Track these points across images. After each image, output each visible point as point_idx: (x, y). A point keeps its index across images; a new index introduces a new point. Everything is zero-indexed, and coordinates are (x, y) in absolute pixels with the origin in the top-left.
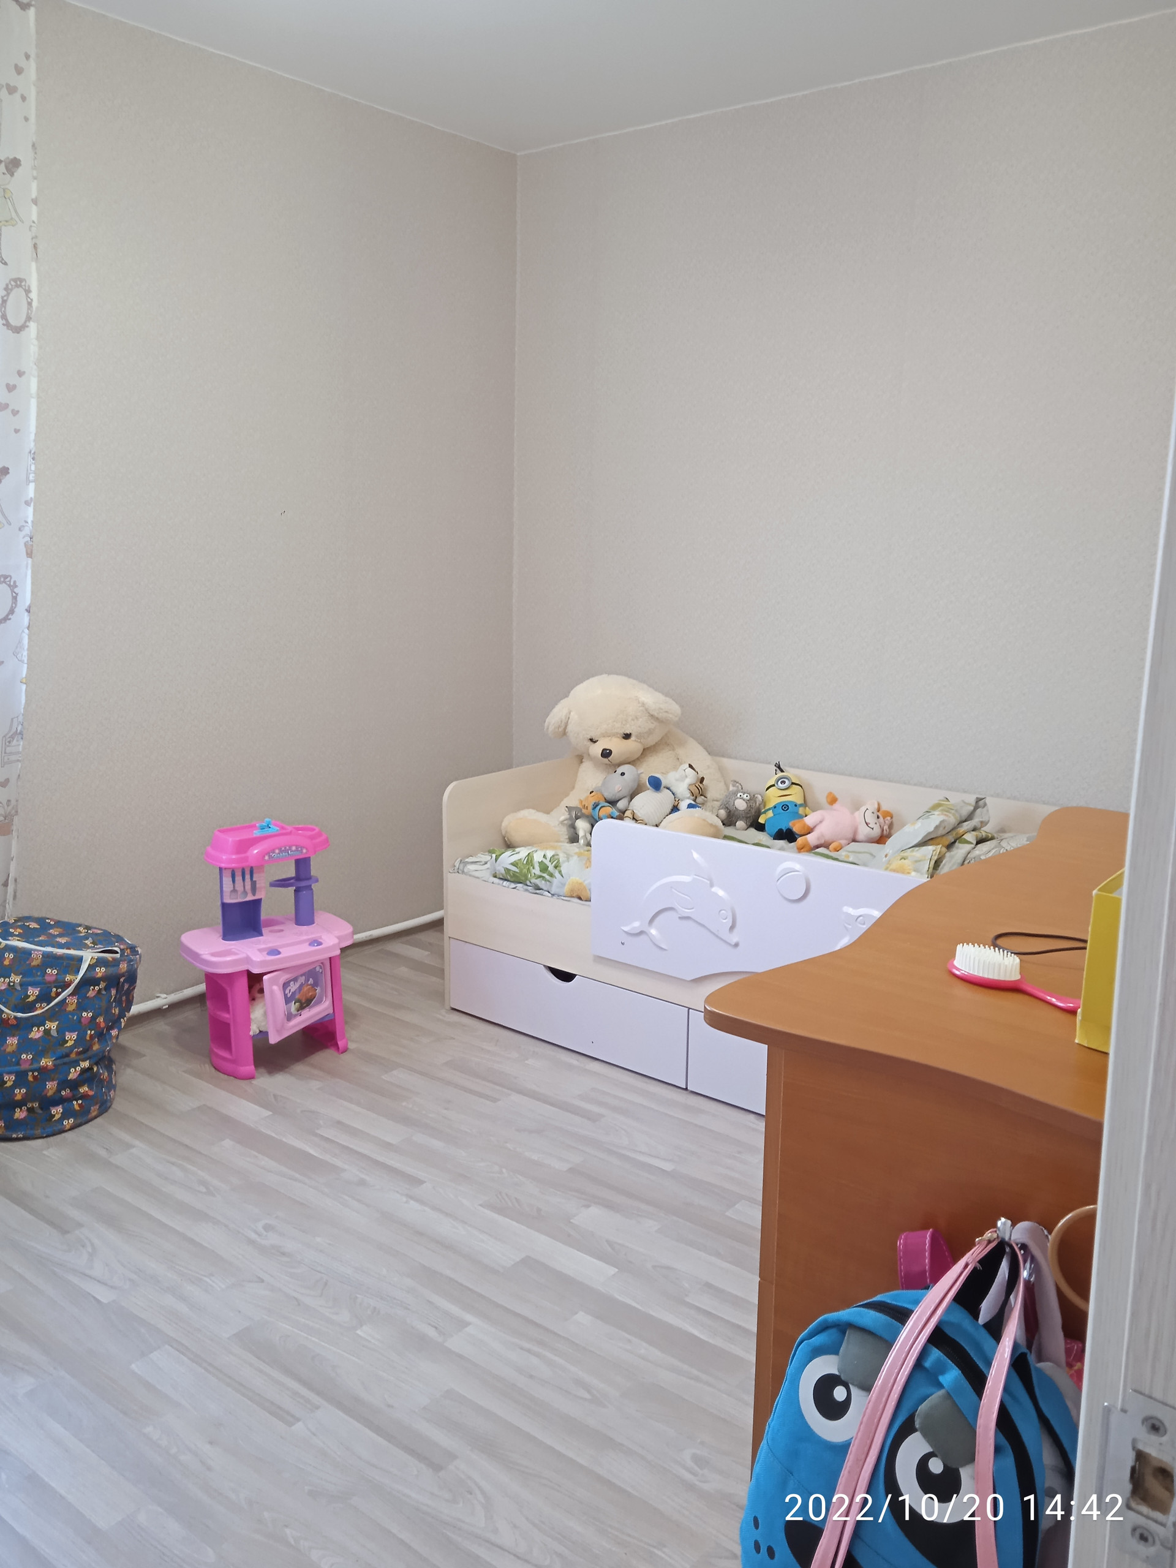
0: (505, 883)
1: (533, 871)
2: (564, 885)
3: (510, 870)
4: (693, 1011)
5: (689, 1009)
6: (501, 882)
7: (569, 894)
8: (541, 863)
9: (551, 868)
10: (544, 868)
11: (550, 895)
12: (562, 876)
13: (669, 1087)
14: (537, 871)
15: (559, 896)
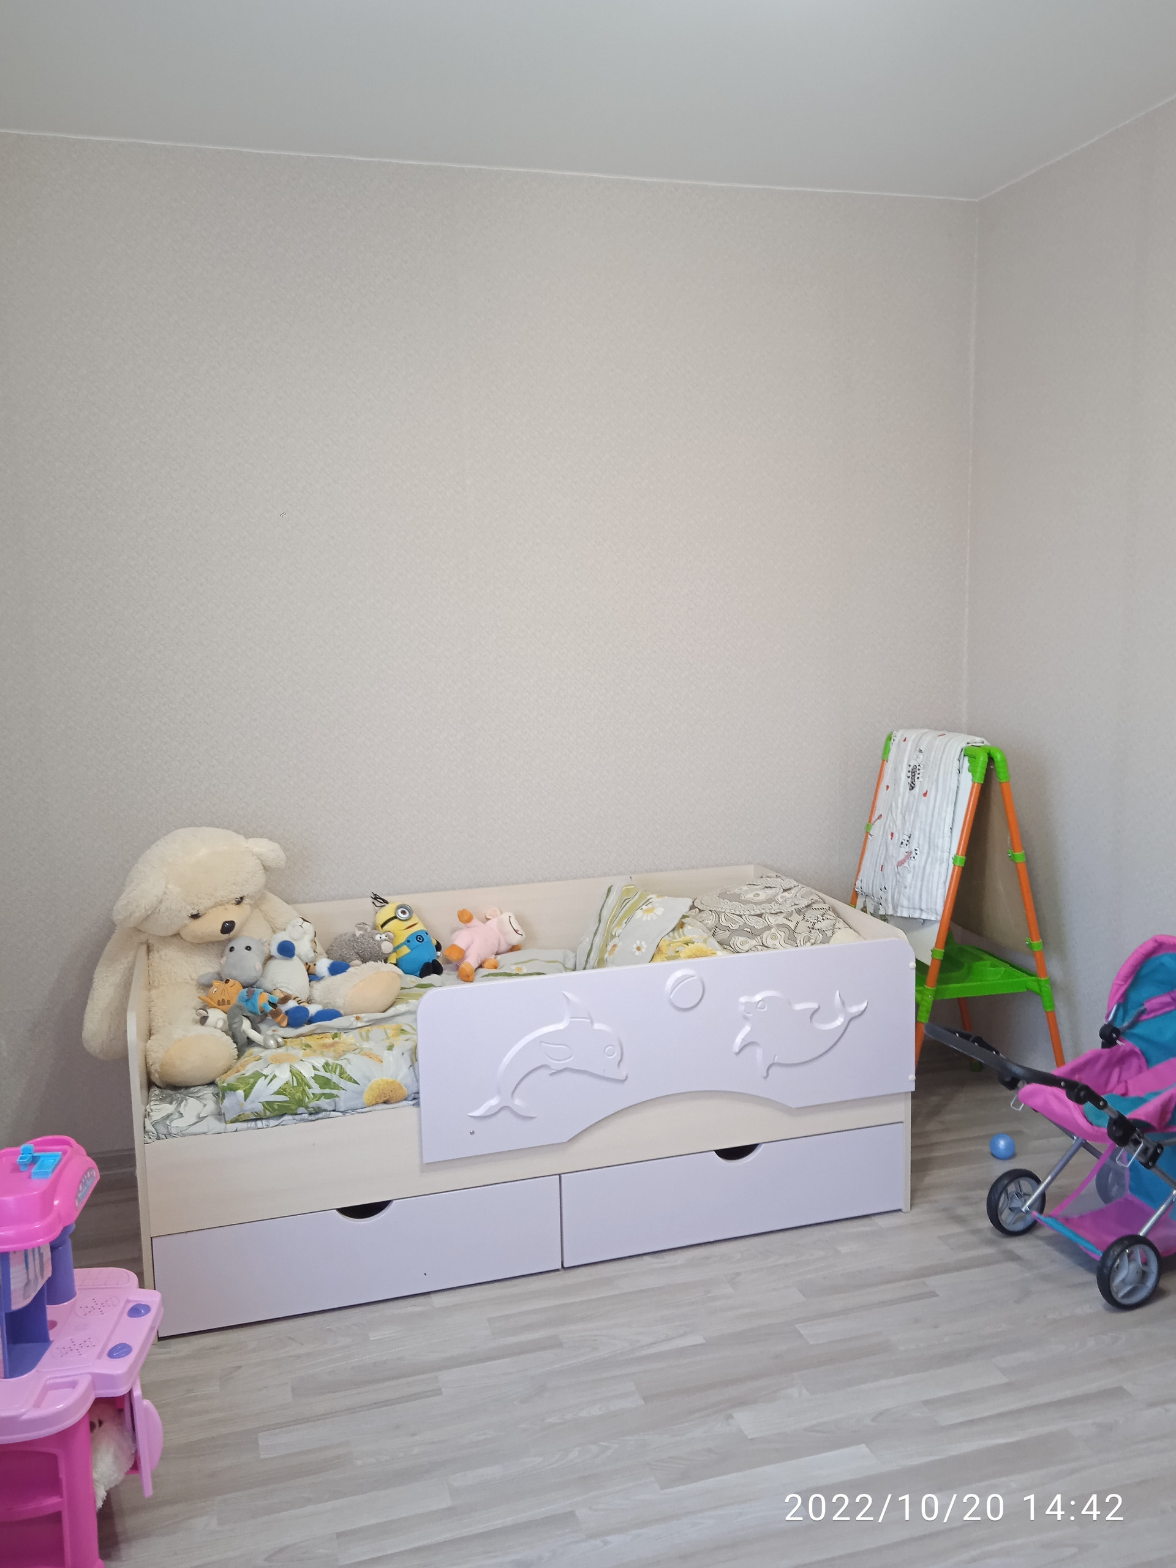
0: (259, 1123)
1: (310, 1091)
2: (361, 1093)
3: (274, 1102)
4: (565, 1175)
5: (560, 1175)
6: (253, 1124)
7: (374, 1102)
8: (316, 1078)
9: (335, 1078)
10: (325, 1083)
11: (340, 1114)
12: (356, 1083)
13: (541, 1276)
14: (316, 1089)
15: (353, 1110)
